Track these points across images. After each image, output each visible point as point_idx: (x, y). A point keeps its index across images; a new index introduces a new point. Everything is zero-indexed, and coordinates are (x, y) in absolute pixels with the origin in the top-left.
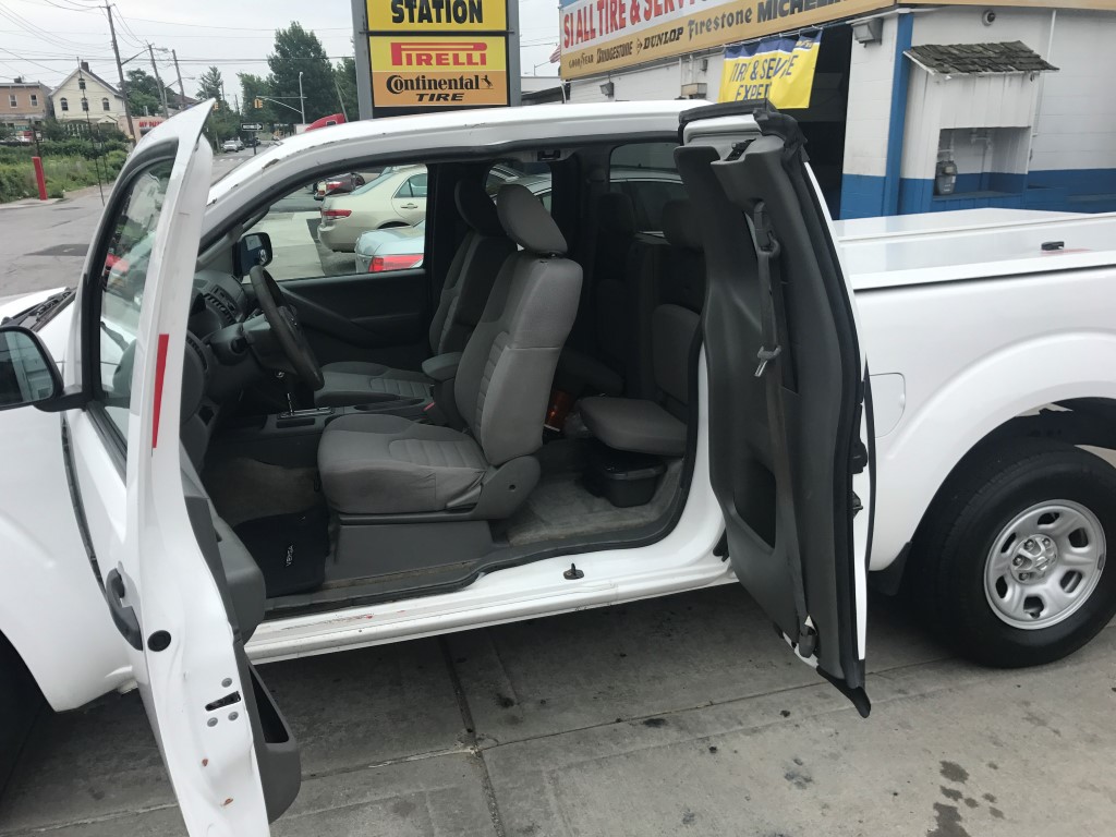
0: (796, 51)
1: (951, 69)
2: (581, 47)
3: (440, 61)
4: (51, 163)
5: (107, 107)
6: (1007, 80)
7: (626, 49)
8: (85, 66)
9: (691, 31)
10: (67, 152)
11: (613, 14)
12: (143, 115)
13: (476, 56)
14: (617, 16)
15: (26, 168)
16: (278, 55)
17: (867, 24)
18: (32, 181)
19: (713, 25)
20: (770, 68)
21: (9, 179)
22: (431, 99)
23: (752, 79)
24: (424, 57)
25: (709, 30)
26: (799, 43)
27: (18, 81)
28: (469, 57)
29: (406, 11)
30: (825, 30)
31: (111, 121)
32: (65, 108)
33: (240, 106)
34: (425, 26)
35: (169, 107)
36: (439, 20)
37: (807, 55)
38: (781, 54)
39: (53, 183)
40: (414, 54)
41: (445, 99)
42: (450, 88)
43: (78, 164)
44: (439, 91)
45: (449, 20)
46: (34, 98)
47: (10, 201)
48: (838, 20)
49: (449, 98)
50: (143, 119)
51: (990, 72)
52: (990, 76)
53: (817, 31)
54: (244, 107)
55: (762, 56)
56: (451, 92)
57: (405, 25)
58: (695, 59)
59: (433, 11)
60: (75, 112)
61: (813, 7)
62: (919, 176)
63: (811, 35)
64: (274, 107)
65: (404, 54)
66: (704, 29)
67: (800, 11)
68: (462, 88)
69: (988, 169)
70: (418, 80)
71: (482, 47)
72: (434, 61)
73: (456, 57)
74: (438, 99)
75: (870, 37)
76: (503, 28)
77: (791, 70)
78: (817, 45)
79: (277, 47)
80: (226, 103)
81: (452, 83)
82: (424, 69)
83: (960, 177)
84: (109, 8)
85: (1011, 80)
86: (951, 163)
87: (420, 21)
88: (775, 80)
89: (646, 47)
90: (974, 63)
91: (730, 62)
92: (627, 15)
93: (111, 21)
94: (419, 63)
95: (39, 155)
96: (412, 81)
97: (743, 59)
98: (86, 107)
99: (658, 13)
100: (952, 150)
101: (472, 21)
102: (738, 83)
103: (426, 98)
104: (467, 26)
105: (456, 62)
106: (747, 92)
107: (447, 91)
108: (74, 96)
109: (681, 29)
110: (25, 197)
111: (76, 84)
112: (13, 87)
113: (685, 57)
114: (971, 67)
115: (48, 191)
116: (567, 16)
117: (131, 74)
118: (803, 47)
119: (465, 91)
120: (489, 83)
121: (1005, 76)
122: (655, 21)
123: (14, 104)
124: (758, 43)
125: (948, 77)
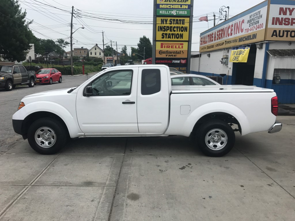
0: (246, 49)
1: (277, 55)
2: (204, 45)
3: (172, 47)
4: (86, 67)
5: (100, 54)
6: (292, 58)
7: (212, 46)
8: (97, 45)
9: (226, 43)
10: (90, 64)
11: (211, 38)
12: (108, 56)
13: (181, 46)
14: (211, 39)
15: (80, 67)
16: (140, 43)
17: (259, 44)
18: (82, 70)
19: (230, 42)
20: (240, 53)
21: (77, 70)
22: (169, 56)
23: (237, 55)
24: (168, 46)
25: (229, 43)
26: (246, 47)
27: (82, 48)
28: (179, 47)
29: (165, 36)
30: (251, 45)
31: (101, 57)
32: (91, 54)
33: (130, 55)
34: (169, 39)
35: (114, 54)
36: (172, 38)
37: (247, 50)
38: (242, 50)
39: (86, 71)
40: (166, 45)
41: (172, 56)
42: (174, 54)
43: (92, 67)
44: (171, 54)
45: (175, 38)
46: (85, 52)
47: (76, 74)
48: (254, 43)
49: (173, 56)
50: (108, 57)
51: (287, 56)
52: (287, 57)
53: (250, 45)
54: (131, 55)
55: (239, 50)
56: (174, 55)
57: (165, 39)
58: (226, 50)
59: (171, 36)
60: (93, 55)
61: (249, 40)
62: (270, 79)
63: (248, 46)
64: (138, 55)
65: (164, 45)
66: (228, 43)
67: (247, 40)
68: (176, 54)
69: (290, 78)
70: (166, 51)
71: (182, 44)
72: (170, 47)
73: (176, 46)
74: (171, 56)
75: (260, 47)
76: (188, 40)
77: (244, 53)
78: (249, 48)
79: (140, 41)
80: (127, 54)
81: (174, 52)
82: (168, 49)
83: (281, 80)
84: (103, 33)
85: (293, 58)
86: (279, 77)
87: (168, 38)
88: (241, 56)
89: (217, 46)
90: (284, 54)
91: (233, 51)
92: (213, 39)
93: (103, 35)
94: (167, 48)
95: (84, 65)
96: (165, 52)
97: (235, 50)
98: (96, 54)
99: (219, 39)
100: (279, 74)
101: (180, 38)
102: (234, 56)
103: (168, 56)
104: (179, 39)
105: (176, 47)
106: (235, 58)
107: (173, 54)
108: (93, 51)
109: (224, 43)
110: (80, 74)
111: (94, 49)
112: (81, 49)
113: (224, 49)
114: (283, 55)
115: (85, 73)
116: (201, 38)
117: (107, 47)
118: (247, 48)
119: (177, 54)
120: (183, 53)
121: (292, 57)
122: (219, 40)
123: (80, 53)
124: (238, 47)
125: (276, 57)
